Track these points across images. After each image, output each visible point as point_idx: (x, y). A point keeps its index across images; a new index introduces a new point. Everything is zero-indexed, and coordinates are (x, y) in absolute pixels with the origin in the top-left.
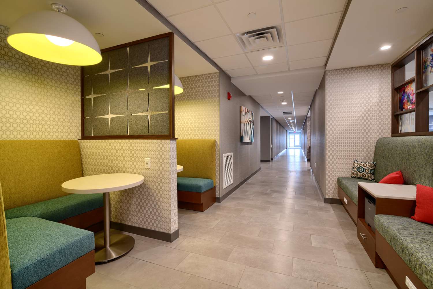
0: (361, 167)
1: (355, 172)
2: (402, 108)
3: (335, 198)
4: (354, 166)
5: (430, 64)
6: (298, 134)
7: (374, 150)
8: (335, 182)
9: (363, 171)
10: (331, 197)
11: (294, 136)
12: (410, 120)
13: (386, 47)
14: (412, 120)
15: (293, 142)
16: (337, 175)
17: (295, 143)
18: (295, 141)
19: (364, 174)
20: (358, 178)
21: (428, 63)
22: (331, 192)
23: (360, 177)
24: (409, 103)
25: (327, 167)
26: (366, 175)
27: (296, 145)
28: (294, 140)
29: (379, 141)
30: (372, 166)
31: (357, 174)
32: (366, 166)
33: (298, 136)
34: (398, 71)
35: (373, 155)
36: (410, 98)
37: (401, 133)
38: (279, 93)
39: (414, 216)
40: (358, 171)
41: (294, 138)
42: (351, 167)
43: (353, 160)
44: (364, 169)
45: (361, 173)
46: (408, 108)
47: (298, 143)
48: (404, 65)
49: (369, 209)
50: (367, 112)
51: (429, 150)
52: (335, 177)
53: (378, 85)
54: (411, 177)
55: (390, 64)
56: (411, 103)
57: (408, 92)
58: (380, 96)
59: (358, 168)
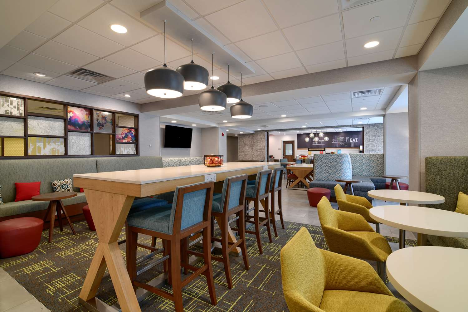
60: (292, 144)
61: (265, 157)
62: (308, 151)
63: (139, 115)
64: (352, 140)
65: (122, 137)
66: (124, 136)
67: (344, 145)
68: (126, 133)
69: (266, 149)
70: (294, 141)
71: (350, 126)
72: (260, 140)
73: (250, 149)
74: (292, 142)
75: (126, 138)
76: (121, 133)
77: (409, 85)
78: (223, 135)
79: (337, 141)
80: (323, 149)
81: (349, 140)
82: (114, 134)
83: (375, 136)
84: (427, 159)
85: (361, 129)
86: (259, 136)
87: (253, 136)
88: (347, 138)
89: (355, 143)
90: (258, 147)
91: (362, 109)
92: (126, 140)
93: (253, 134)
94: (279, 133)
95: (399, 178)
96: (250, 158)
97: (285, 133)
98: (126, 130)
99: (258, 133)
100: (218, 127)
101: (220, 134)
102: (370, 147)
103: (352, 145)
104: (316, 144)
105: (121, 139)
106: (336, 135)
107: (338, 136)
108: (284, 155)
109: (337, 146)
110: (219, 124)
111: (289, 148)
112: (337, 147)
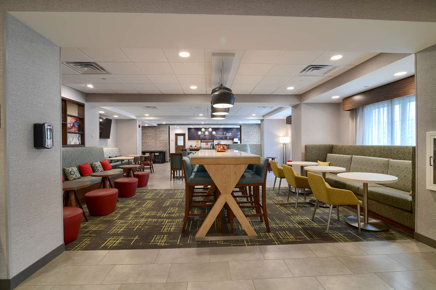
60: (183, 136)
61: (167, 148)
62: (201, 142)
63: (84, 104)
64: (228, 134)
65: (71, 126)
66: (72, 125)
67: (223, 138)
68: (73, 123)
69: (168, 140)
70: (185, 134)
71: (233, 124)
72: (163, 132)
73: (152, 141)
74: (184, 135)
75: (73, 128)
76: (70, 122)
77: (292, 108)
78: (139, 127)
79: (218, 135)
80: (212, 141)
81: (226, 134)
82: (65, 123)
83: (248, 132)
84: (306, 146)
85: (239, 127)
86: (161, 129)
87: (156, 129)
88: (225, 133)
89: (230, 136)
90: (161, 138)
91: (253, 115)
92: (73, 130)
93: (156, 126)
94: (175, 126)
95: (275, 158)
96: (153, 148)
97: (178, 127)
98: (74, 119)
99: (161, 126)
100: (136, 120)
101: (138, 126)
102: (246, 139)
103: (228, 138)
104: (202, 136)
105: (70, 128)
106: (217, 130)
107: (219, 131)
108: (176, 145)
109: (218, 138)
110: (137, 117)
111: (181, 139)
112: (218, 140)
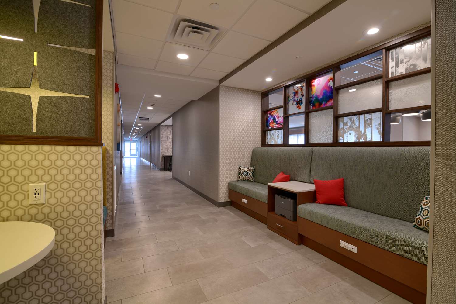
0: (246, 171)
1: (242, 176)
2: (268, 127)
3: (226, 201)
4: (240, 171)
5: (293, 98)
6: (134, 142)
7: (250, 157)
8: (226, 187)
9: (248, 175)
10: (223, 201)
11: (129, 144)
12: (276, 135)
13: (269, 80)
14: (277, 135)
15: (129, 151)
16: (227, 180)
17: (130, 152)
18: (131, 150)
19: (248, 177)
20: (244, 181)
21: (291, 98)
22: (223, 196)
23: (246, 180)
24: (275, 123)
25: (220, 173)
26: (250, 177)
27: (132, 153)
28: (129, 148)
29: (254, 150)
30: (252, 170)
31: (243, 178)
32: (249, 170)
33: (134, 145)
34: (265, 99)
35: (250, 161)
36: (275, 120)
37: (267, 144)
38: (156, 96)
39: (317, 201)
40: (244, 175)
41: (129, 146)
42: (237, 173)
43: (238, 167)
44: (248, 173)
45: (246, 177)
46: (274, 127)
47: (134, 152)
48: (268, 95)
49: (283, 203)
50: (247, 126)
51: (307, 156)
52: (226, 183)
53: (253, 106)
54: (293, 175)
55: (260, 92)
56: (276, 123)
57: (274, 115)
58: (254, 115)
59: (244, 172)
